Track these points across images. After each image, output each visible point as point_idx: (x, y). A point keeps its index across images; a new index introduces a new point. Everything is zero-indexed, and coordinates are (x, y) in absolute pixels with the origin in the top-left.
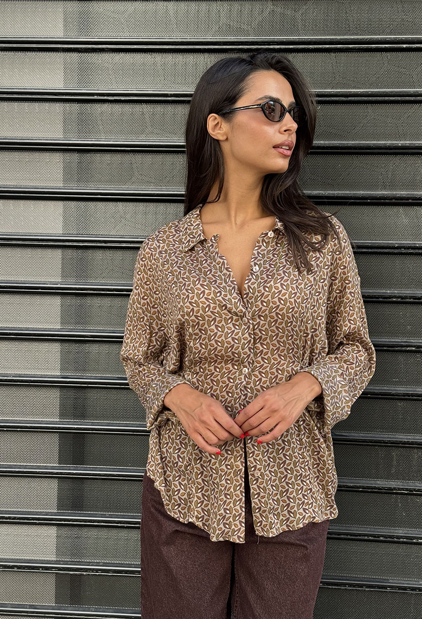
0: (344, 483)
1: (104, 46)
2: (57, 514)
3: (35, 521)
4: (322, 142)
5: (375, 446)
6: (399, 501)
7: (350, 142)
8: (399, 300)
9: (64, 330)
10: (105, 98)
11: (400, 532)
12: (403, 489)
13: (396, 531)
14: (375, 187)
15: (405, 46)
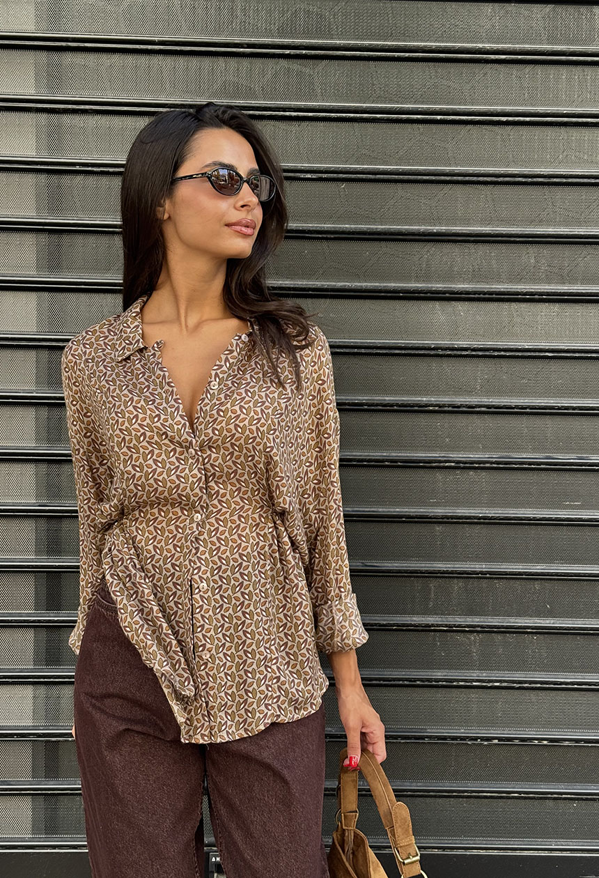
0: (375, 620)
1: (87, 107)
2: (34, 670)
3: (7, 680)
4: (347, 226)
5: (411, 577)
6: (437, 639)
7: (379, 227)
8: (437, 408)
9: (41, 448)
10: (90, 169)
11: (439, 674)
12: (441, 626)
13: (435, 674)
14: (408, 280)
15: (439, 117)
